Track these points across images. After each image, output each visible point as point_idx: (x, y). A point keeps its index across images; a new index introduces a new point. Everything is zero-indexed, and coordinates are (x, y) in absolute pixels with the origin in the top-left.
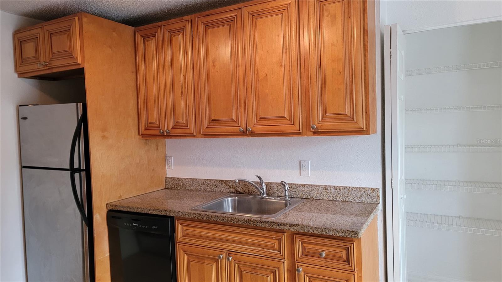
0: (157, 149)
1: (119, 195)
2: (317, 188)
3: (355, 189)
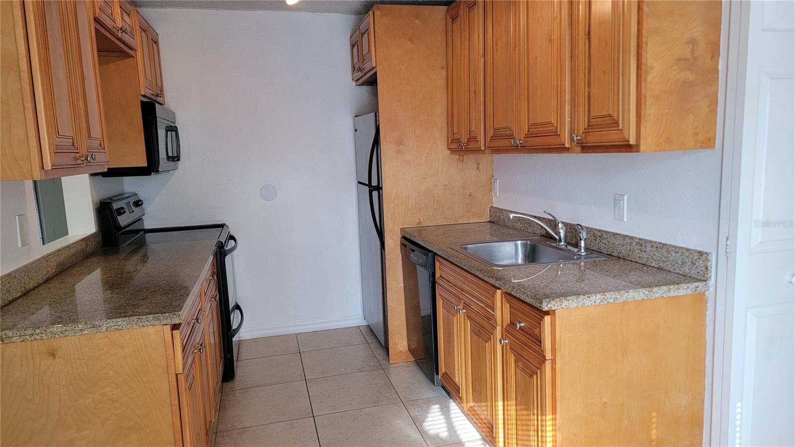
0: (478, 168)
1: (418, 221)
2: (629, 241)
3: (677, 249)
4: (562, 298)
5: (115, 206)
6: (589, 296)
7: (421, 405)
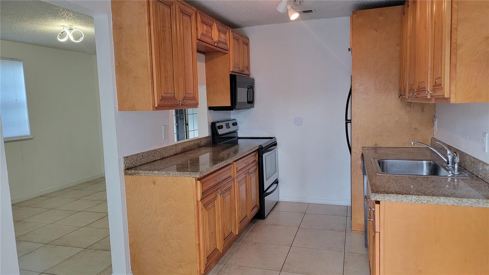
1: (375, 144)
4: (385, 194)
5: (218, 125)
6: (406, 196)
7: (355, 256)
